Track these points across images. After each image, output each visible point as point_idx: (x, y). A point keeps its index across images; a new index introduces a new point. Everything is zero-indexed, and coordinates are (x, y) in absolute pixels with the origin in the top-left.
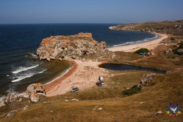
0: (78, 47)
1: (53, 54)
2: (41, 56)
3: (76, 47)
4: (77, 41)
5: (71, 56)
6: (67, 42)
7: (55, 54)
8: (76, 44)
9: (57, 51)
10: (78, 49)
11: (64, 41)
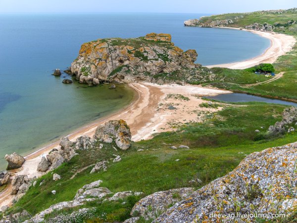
0: (148, 59)
1: (104, 71)
2: (81, 75)
3: (146, 59)
4: (147, 49)
5: (137, 76)
6: (129, 50)
7: (107, 72)
8: (145, 54)
9: (111, 67)
10: (149, 62)
11: (122, 48)
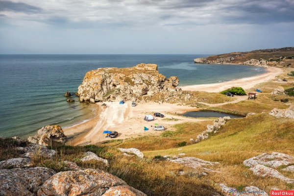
0: (135, 83)
1: (100, 93)
2: (82, 96)
3: (133, 84)
4: (135, 76)
5: (125, 97)
6: (121, 77)
8: (133, 80)
9: (106, 90)
10: (135, 86)
11: (116, 75)
